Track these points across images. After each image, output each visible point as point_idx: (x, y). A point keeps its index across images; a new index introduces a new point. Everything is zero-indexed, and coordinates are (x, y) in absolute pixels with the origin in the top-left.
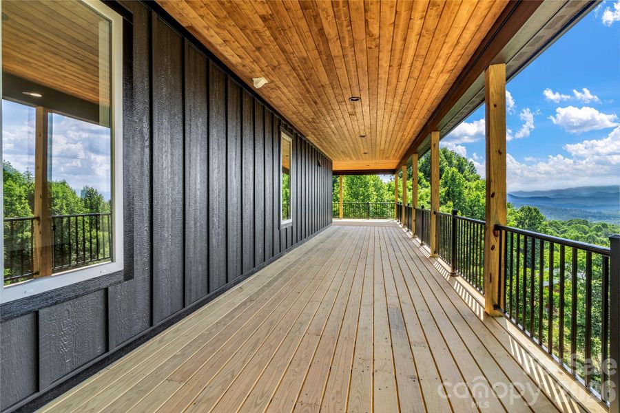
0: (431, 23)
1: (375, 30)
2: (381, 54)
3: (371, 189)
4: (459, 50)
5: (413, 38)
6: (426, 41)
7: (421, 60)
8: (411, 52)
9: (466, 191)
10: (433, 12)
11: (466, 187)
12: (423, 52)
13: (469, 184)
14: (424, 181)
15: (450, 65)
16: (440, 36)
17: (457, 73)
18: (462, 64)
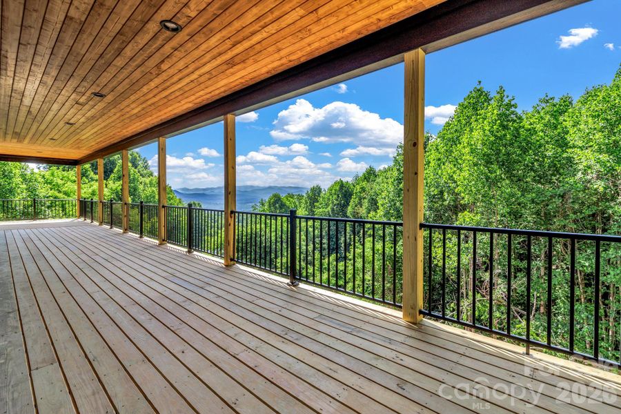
0: (202, 79)
1: (164, 67)
2: (156, 79)
3: (18, 180)
4: (208, 96)
5: (187, 80)
6: (193, 85)
7: (181, 92)
8: (179, 86)
9: (141, 187)
10: (207, 76)
11: (141, 183)
12: (187, 89)
13: (142, 179)
14: (92, 174)
15: (198, 101)
16: (202, 86)
17: (199, 106)
18: (205, 103)
